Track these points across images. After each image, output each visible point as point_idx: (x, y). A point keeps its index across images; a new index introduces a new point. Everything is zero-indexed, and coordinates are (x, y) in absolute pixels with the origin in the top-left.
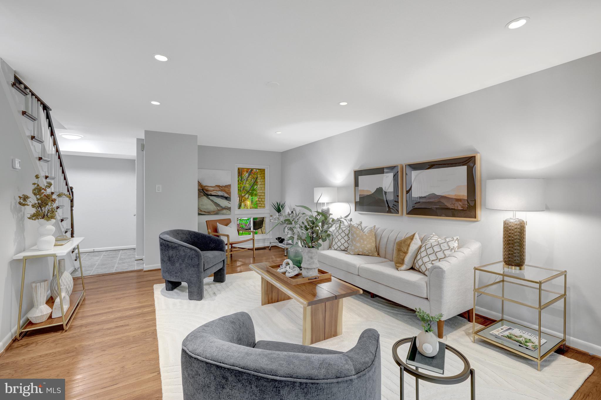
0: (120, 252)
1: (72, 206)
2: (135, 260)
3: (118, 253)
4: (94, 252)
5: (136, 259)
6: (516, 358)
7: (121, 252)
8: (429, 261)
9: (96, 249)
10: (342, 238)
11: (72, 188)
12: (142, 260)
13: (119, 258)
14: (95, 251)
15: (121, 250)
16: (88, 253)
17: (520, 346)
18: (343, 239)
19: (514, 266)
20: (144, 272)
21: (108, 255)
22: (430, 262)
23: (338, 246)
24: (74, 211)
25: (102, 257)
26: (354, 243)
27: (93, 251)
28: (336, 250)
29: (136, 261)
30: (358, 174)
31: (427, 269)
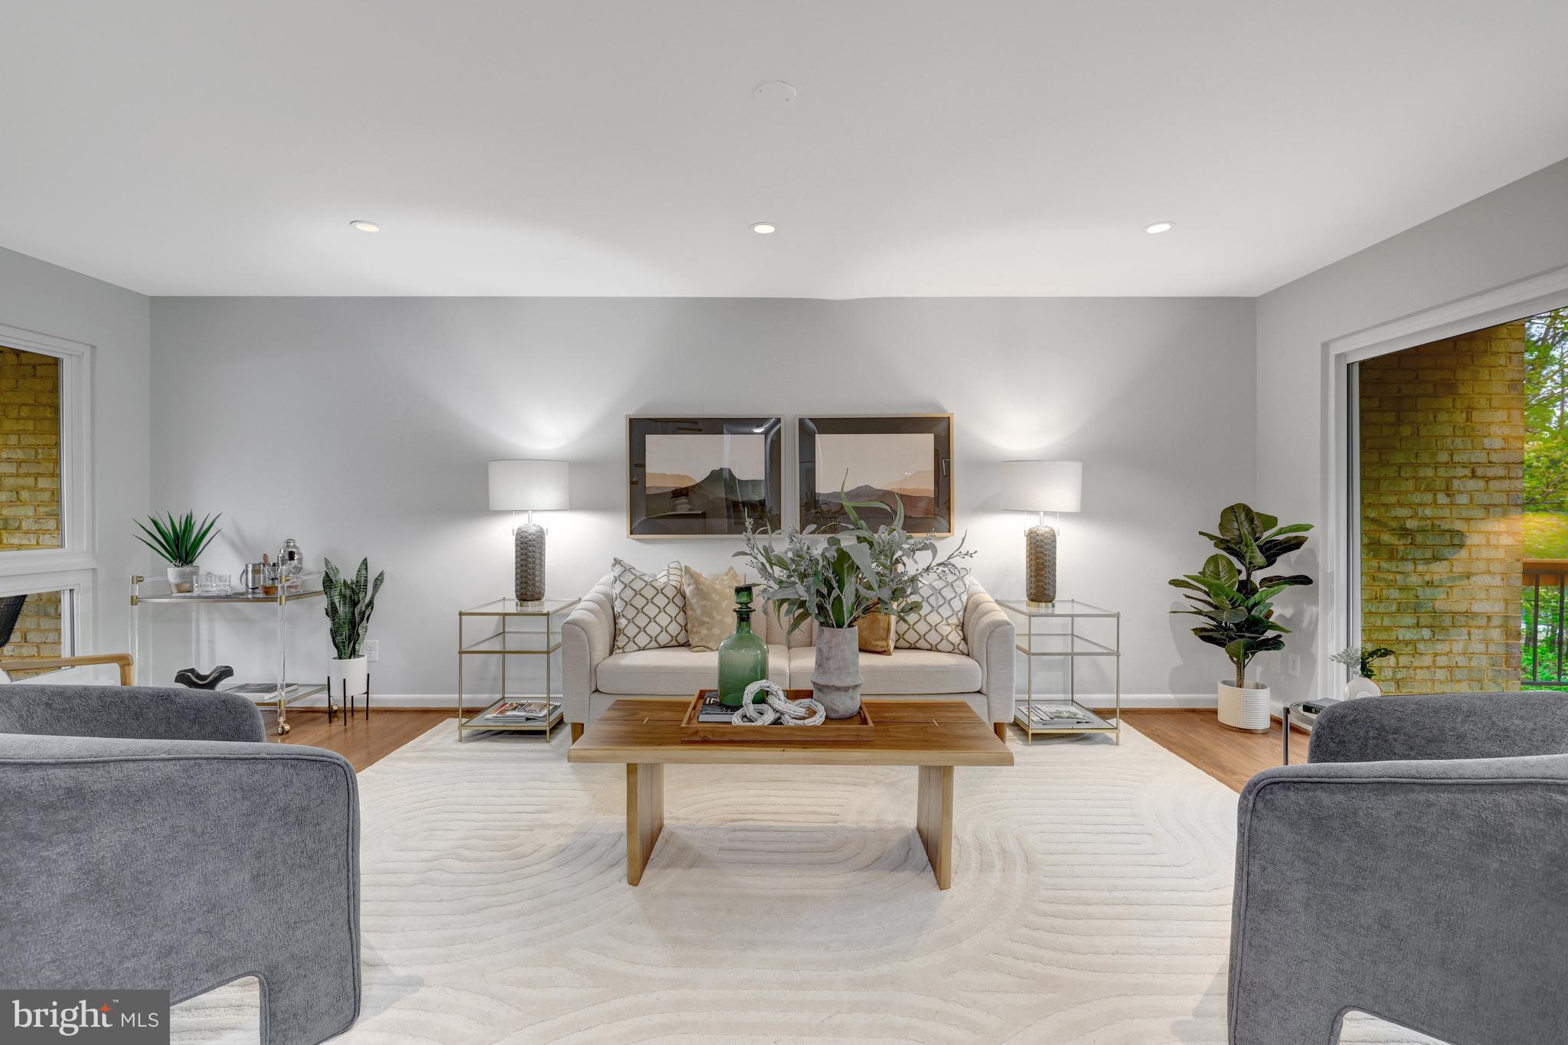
6: (1063, 740)
8: (942, 621)
10: (658, 610)
17: (1078, 722)
18: (663, 613)
19: (1045, 602)
22: (944, 622)
23: (651, 637)
26: (719, 617)
28: (643, 650)
30: (640, 429)
31: (942, 636)
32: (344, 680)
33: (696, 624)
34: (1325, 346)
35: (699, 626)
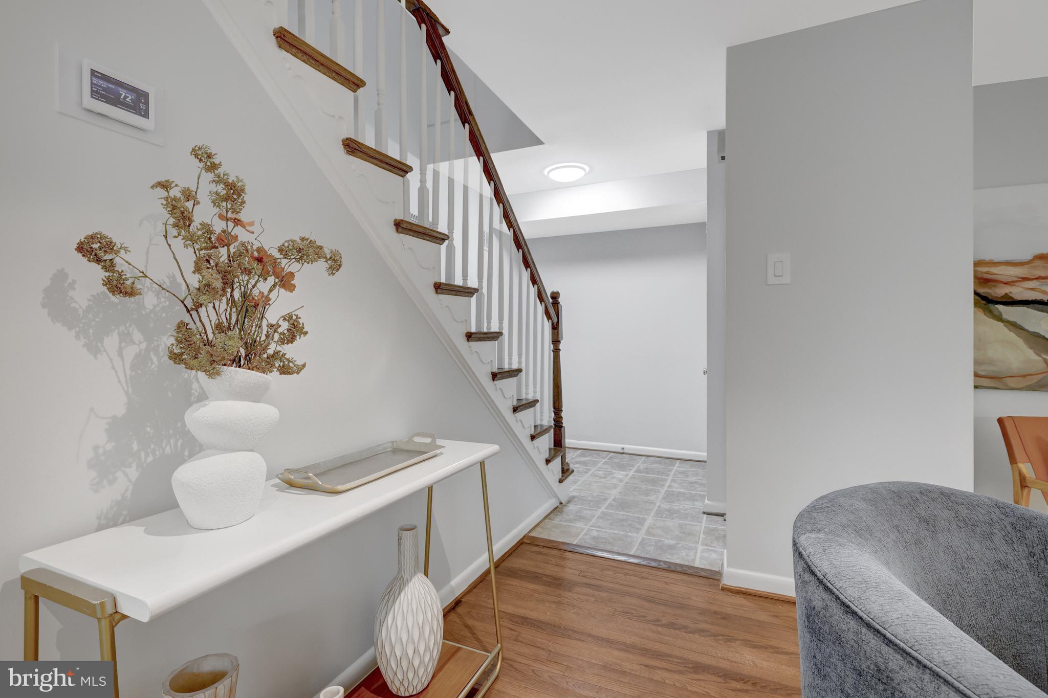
0: (674, 465)
1: (556, 341)
2: (704, 513)
3: (670, 468)
4: (623, 453)
5: (705, 511)
7: (675, 468)
9: (630, 448)
11: (555, 297)
12: (722, 515)
13: (665, 488)
14: (626, 451)
15: (679, 461)
16: (612, 454)
20: (723, 589)
21: (647, 471)
24: (562, 354)
25: (631, 473)
27: (622, 451)
29: (705, 516)
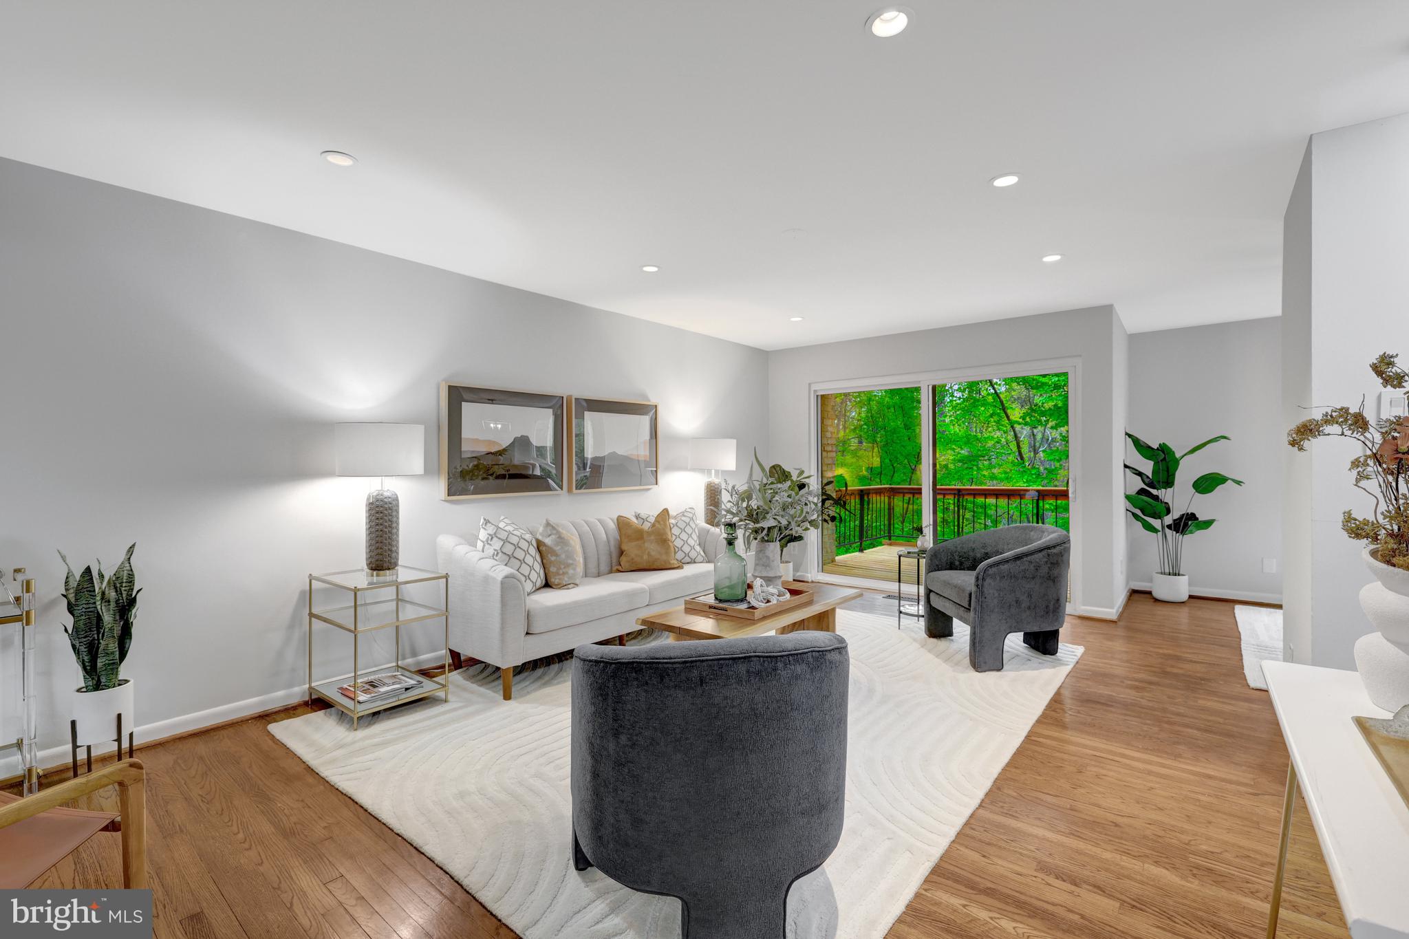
30: (458, 396)
32: (119, 716)
33: (563, 567)
34: (810, 384)
35: (565, 568)
